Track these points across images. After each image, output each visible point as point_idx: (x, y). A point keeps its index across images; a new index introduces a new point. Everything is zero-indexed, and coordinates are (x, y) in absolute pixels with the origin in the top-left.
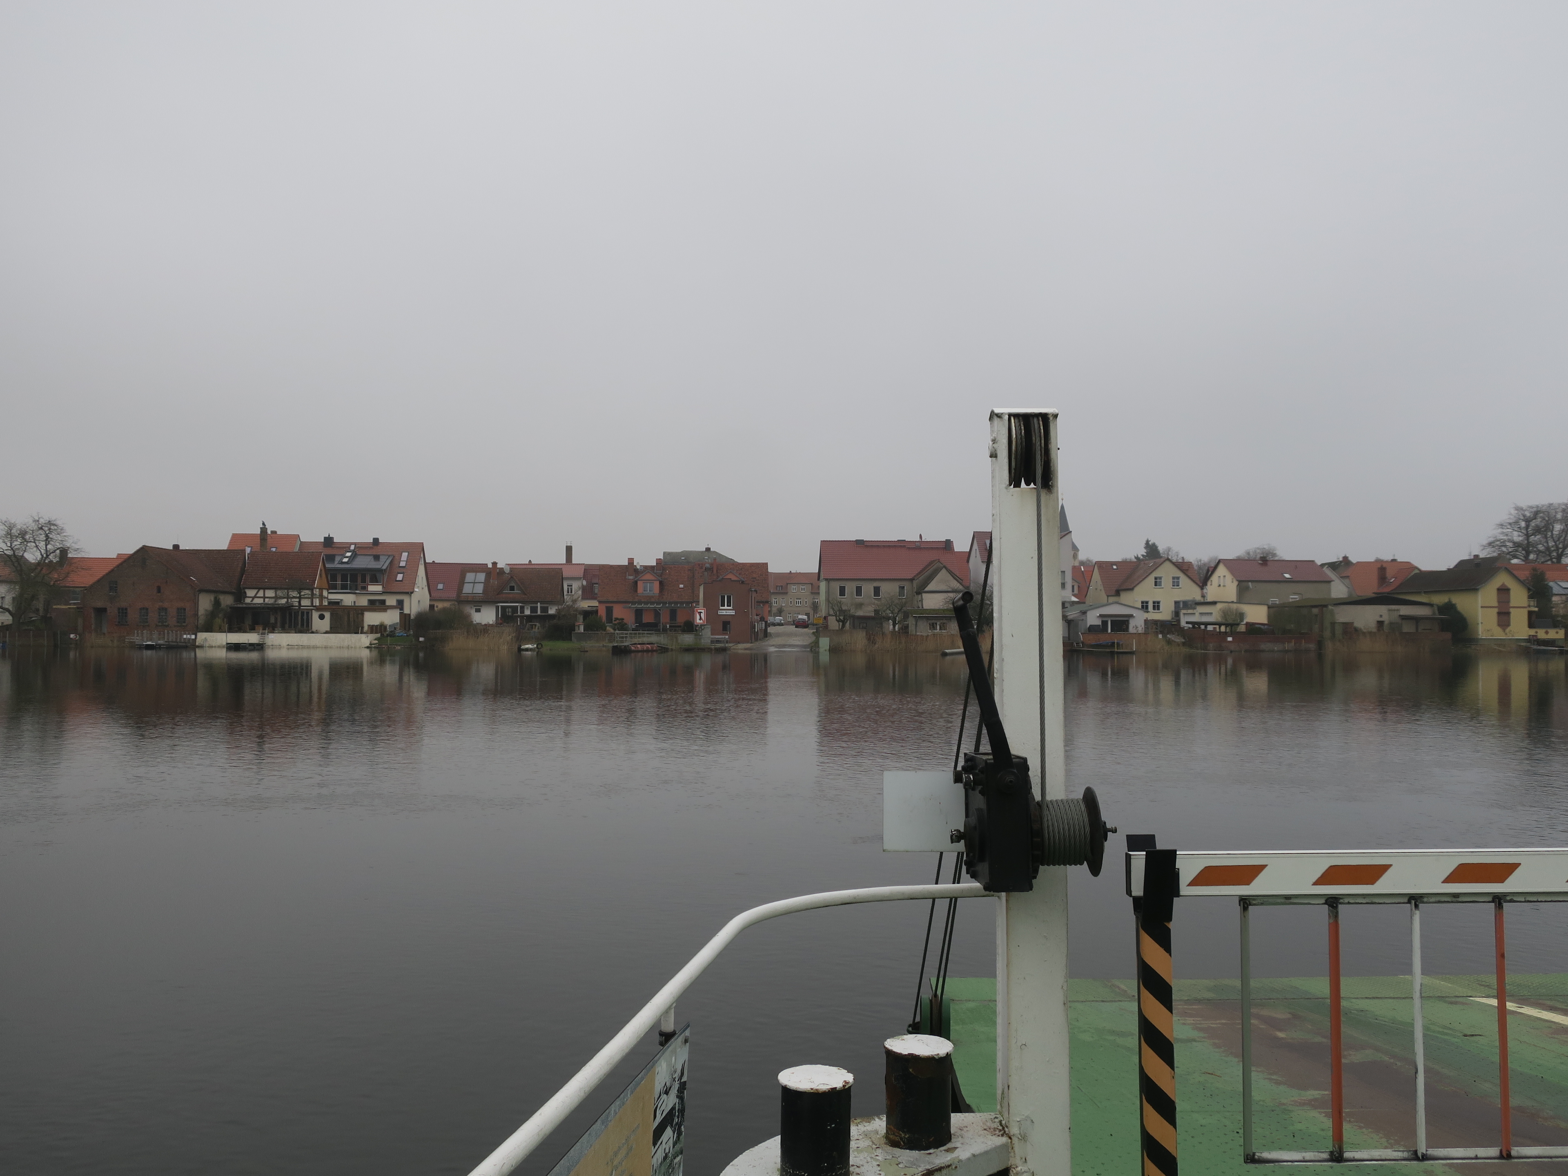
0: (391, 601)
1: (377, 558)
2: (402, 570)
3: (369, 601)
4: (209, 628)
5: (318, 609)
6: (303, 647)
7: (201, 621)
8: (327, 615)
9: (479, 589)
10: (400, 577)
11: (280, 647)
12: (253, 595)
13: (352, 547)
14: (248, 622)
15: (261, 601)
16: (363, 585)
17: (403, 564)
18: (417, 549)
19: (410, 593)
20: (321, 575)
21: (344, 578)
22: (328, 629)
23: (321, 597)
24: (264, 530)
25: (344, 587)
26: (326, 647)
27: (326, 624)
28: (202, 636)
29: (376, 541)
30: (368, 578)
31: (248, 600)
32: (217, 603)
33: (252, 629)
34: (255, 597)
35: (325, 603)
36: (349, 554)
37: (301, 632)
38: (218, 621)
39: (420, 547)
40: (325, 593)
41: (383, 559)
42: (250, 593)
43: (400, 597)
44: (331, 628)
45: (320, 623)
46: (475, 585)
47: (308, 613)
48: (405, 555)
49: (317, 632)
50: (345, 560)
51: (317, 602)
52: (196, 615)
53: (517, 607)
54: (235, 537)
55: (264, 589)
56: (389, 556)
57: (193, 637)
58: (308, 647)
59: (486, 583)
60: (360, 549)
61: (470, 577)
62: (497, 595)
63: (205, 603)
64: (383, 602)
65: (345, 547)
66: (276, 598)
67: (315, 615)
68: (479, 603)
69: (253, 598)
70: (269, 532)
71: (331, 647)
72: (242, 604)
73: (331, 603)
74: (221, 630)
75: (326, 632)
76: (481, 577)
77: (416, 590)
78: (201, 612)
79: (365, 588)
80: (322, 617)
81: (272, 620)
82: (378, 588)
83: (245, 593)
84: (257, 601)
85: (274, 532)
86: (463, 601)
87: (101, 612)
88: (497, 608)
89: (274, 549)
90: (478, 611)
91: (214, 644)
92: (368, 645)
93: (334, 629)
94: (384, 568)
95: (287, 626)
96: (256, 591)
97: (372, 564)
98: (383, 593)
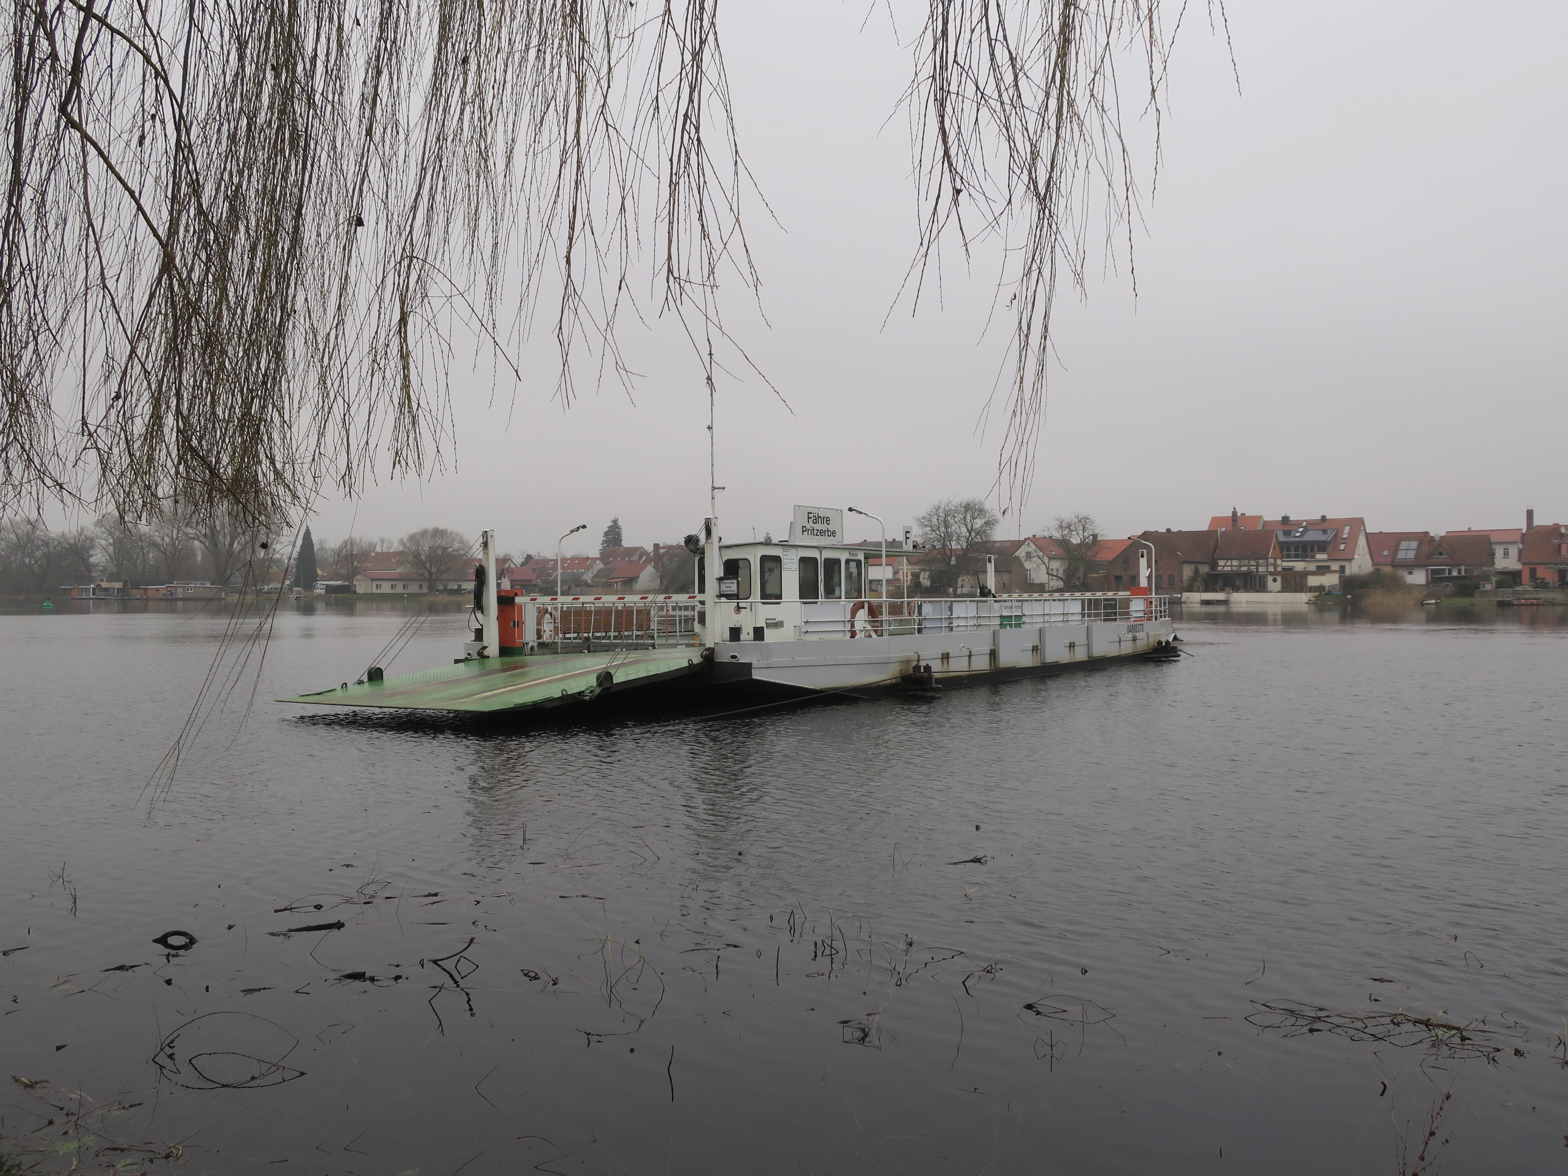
0: (1335, 566)
1: (1325, 531)
2: (1344, 541)
3: (1318, 567)
4: (1190, 589)
5: (1272, 574)
6: (1258, 602)
7: (1185, 584)
8: (1279, 579)
9: (1411, 555)
10: (1342, 547)
11: (1240, 602)
12: (1223, 564)
13: (1304, 524)
14: (1220, 583)
15: (1228, 569)
16: (1311, 554)
17: (1345, 536)
18: (1357, 523)
19: (1350, 560)
20: (1274, 548)
21: (1296, 549)
22: (1280, 590)
23: (1275, 565)
24: (1234, 513)
25: (1296, 556)
26: (1275, 603)
27: (1278, 585)
28: (1185, 595)
29: (1324, 518)
30: (1316, 548)
31: (1220, 568)
32: (1196, 571)
33: (1222, 590)
34: (1225, 566)
35: (1279, 569)
36: (1301, 530)
37: (1259, 592)
38: (1197, 584)
39: (1361, 522)
40: (1279, 562)
41: (1329, 532)
42: (1221, 563)
43: (1342, 563)
44: (1282, 589)
45: (1274, 585)
46: (1408, 551)
47: (1264, 577)
48: (1347, 529)
49: (1271, 592)
50: (1298, 534)
51: (1271, 569)
52: (1181, 580)
53: (1444, 570)
54: (1215, 520)
55: (1232, 559)
56: (1334, 530)
57: (1179, 596)
58: (1262, 603)
59: (1418, 549)
60: (1310, 525)
61: (1404, 545)
62: (1429, 558)
63: (1187, 571)
64: (1328, 567)
65: (1298, 524)
66: (1240, 566)
67: (1270, 579)
68: (1410, 567)
69: (1224, 566)
70: (1239, 515)
71: (1279, 603)
72: (1215, 571)
73: (1284, 569)
74: (1198, 591)
75: (1278, 592)
76: (1414, 544)
77: (1356, 557)
78: (1185, 577)
79: (1313, 557)
80: (1275, 580)
81: (1238, 583)
82: (1324, 556)
83: (1218, 563)
84: (1227, 569)
85: (1243, 515)
86: (1397, 565)
87: (1118, 578)
88: (1427, 570)
89: (1243, 528)
90: (1410, 573)
91: (1194, 601)
92: (1307, 601)
93: (1285, 589)
94: (1329, 540)
95: (1248, 587)
96: (1225, 561)
97: (1320, 537)
98: (1329, 560)
